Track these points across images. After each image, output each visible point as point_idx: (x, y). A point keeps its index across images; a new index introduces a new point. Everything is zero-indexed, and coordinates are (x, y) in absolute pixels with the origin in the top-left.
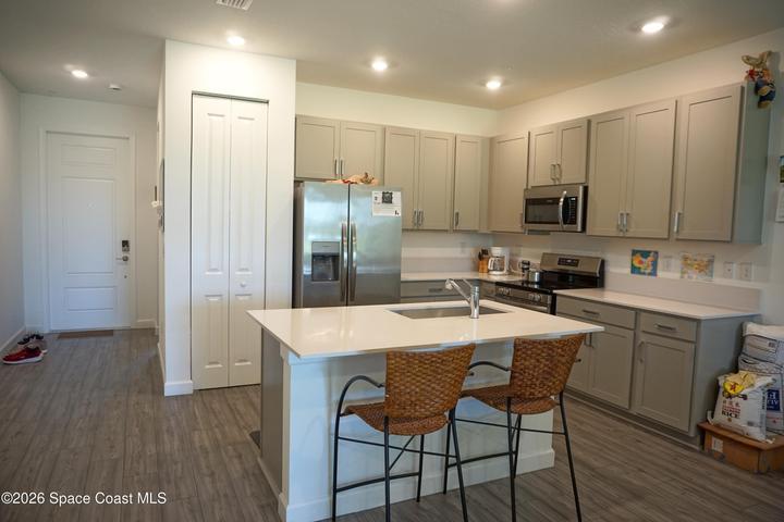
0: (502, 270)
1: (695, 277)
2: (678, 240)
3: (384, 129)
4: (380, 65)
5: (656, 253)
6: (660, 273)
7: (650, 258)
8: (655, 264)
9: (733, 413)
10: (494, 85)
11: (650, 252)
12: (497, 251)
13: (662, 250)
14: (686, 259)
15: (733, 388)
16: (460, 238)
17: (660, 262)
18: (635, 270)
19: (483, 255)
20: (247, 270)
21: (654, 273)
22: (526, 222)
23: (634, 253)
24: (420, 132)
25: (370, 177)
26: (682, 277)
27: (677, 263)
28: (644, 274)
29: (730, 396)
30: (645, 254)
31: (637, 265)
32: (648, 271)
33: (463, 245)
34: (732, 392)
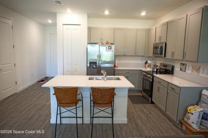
0: (150, 67)
1: (195, 73)
2: (185, 61)
3: (114, 29)
4: (107, 13)
5: (186, 64)
6: (187, 71)
7: (185, 66)
8: (185, 68)
9: (189, 118)
10: (143, 14)
11: (184, 64)
12: (149, 62)
13: (188, 64)
14: (193, 67)
15: (190, 110)
16: (141, 58)
17: (187, 67)
18: (181, 69)
19: (146, 63)
20: (76, 65)
21: (185, 71)
22: (153, 54)
23: (181, 64)
24: (126, 29)
25: (108, 42)
26: (192, 73)
27: (191, 68)
28: (183, 71)
29: (188, 113)
30: (183, 65)
31: (181, 68)
32: (184, 70)
33: (142, 60)
34: (189, 112)
